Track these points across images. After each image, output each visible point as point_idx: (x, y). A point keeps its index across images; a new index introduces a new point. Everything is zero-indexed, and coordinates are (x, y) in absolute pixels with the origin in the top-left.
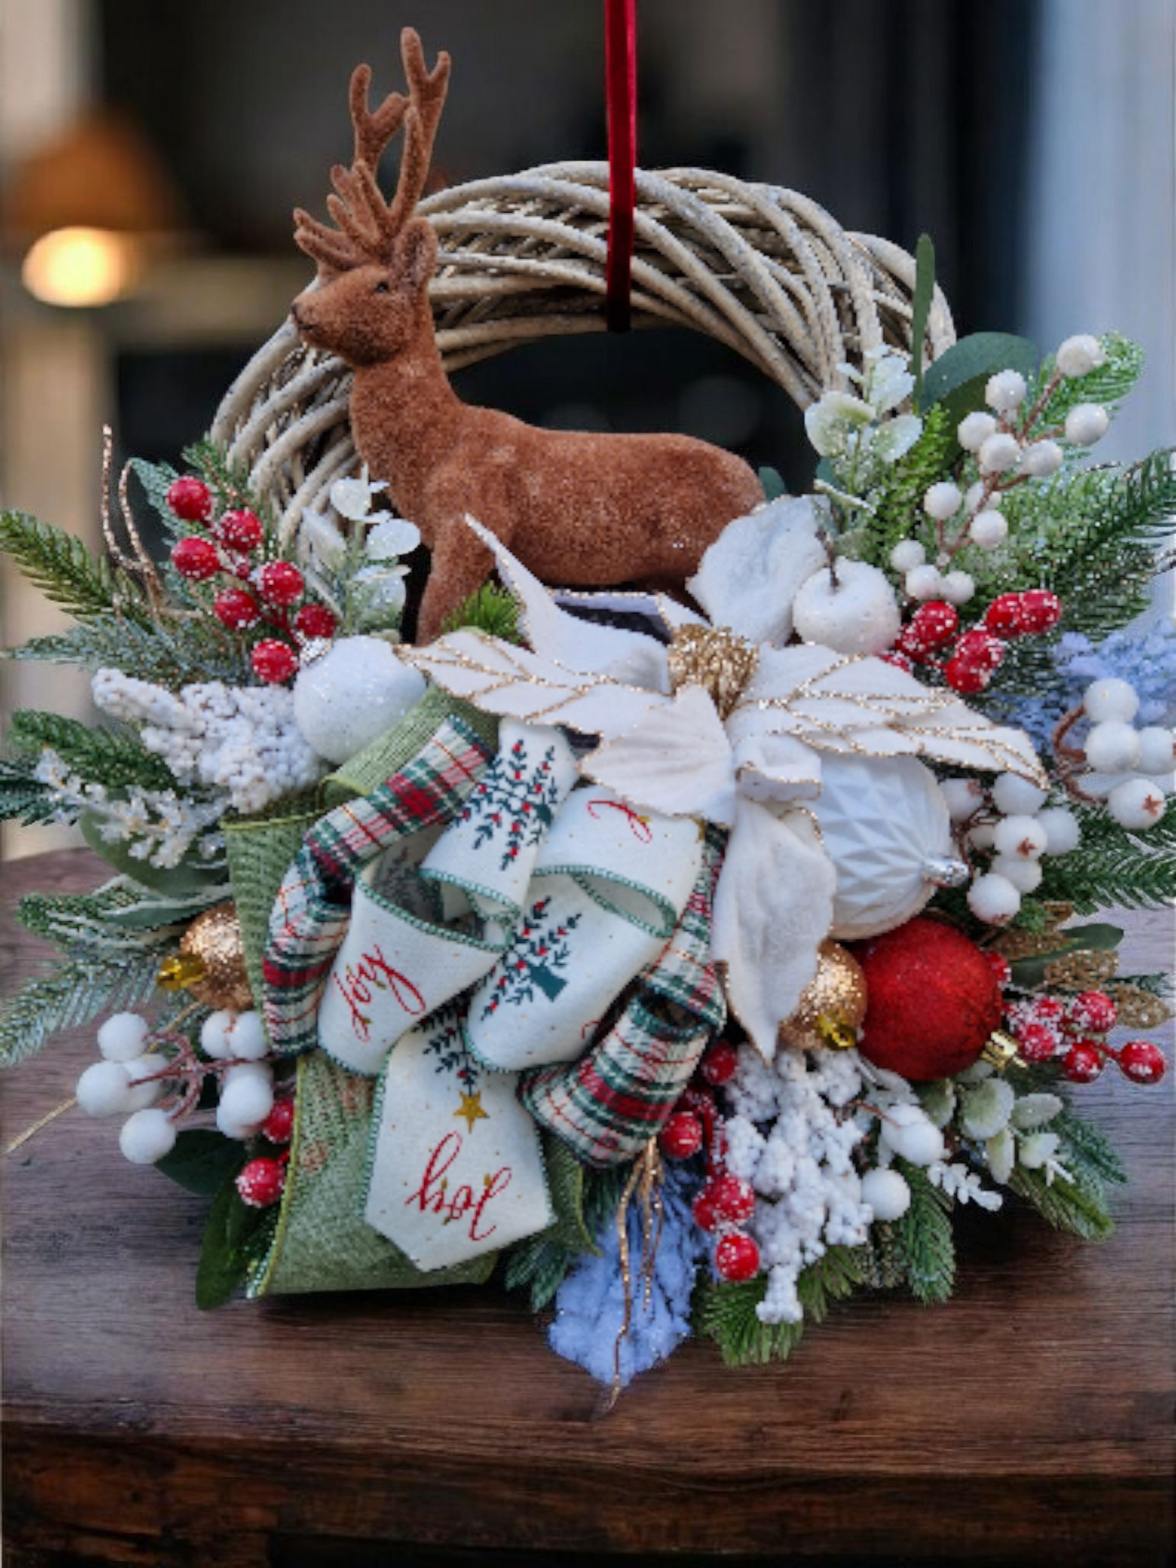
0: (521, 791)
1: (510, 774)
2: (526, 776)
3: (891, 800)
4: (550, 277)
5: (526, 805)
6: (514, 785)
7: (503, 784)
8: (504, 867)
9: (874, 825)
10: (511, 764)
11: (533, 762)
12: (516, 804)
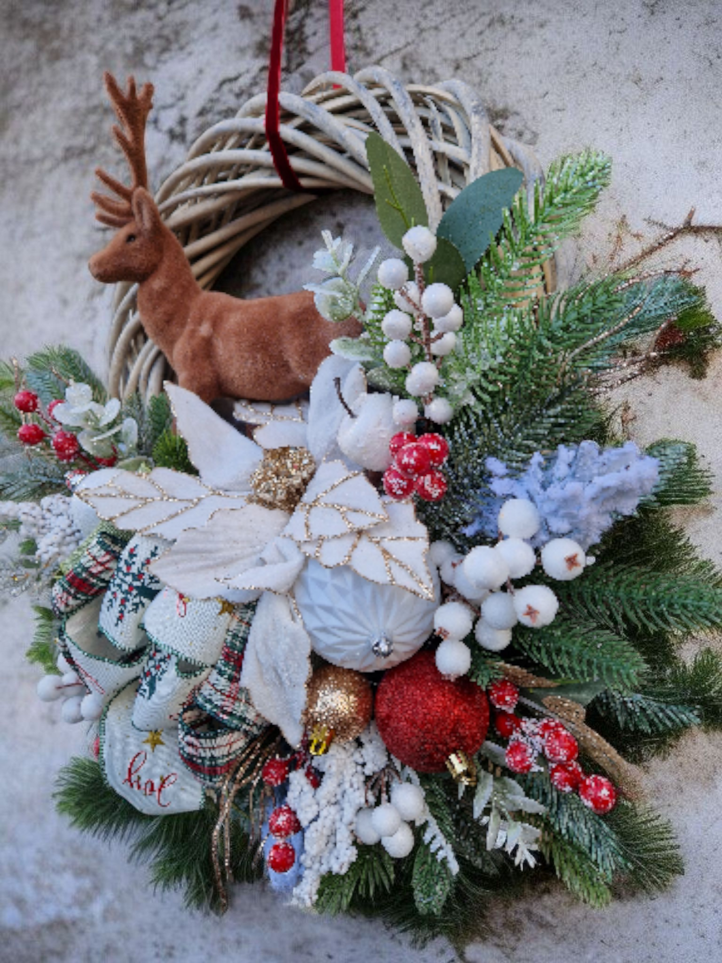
0: (129, 579)
1: (124, 569)
2: (134, 569)
3: (342, 592)
4: (245, 189)
5: (131, 587)
6: (126, 575)
7: (121, 575)
8: (117, 625)
9: (329, 610)
10: (126, 562)
11: (138, 560)
12: (125, 587)
